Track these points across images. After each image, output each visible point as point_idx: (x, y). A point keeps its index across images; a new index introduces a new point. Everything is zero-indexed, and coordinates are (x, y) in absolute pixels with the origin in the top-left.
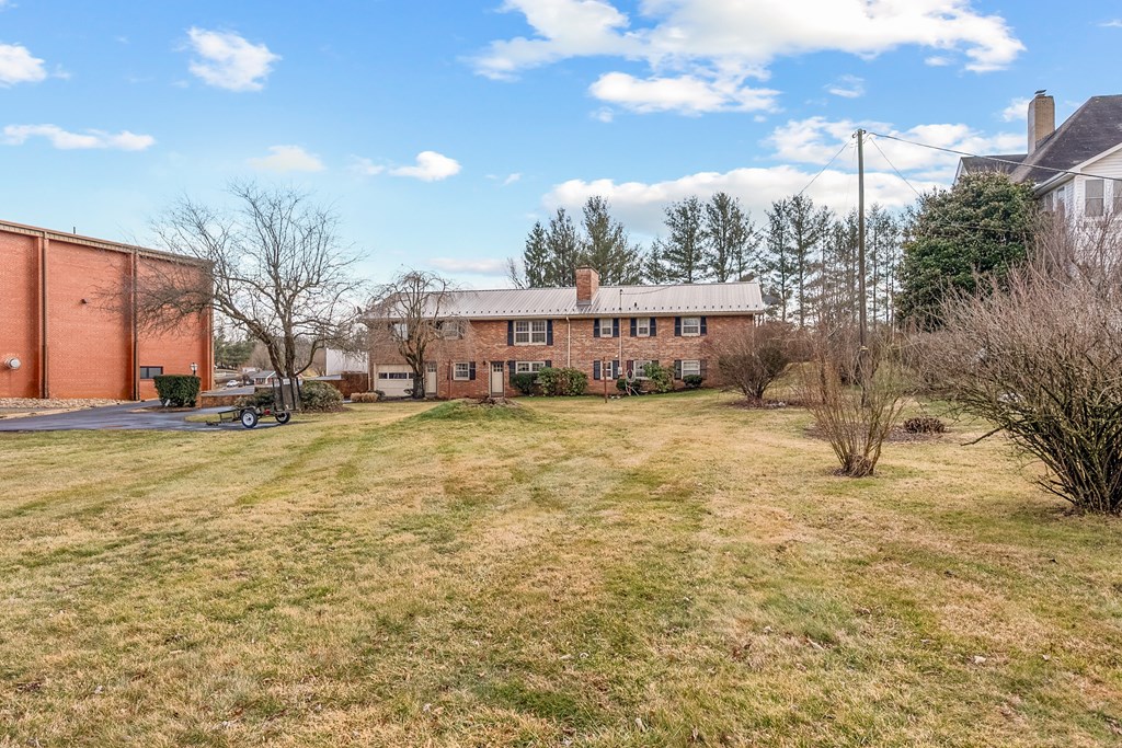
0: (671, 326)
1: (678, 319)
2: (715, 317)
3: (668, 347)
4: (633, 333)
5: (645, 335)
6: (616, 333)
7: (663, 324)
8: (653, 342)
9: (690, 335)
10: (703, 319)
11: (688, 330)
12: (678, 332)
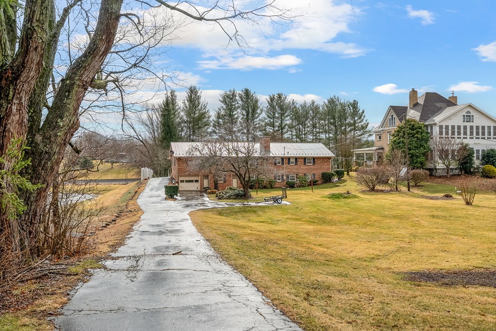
0: (303, 161)
1: (305, 159)
2: (319, 158)
3: (302, 169)
4: (289, 163)
5: (293, 164)
6: (283, 164)
7: (300, 160)
8: (296, 167)
9: (309, 164)
10: (314, 159)
11: (308, 163)
12: (305, 163)
